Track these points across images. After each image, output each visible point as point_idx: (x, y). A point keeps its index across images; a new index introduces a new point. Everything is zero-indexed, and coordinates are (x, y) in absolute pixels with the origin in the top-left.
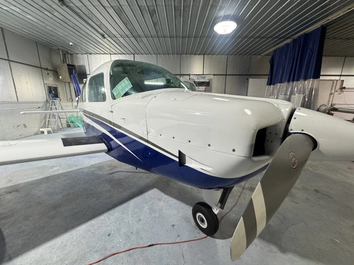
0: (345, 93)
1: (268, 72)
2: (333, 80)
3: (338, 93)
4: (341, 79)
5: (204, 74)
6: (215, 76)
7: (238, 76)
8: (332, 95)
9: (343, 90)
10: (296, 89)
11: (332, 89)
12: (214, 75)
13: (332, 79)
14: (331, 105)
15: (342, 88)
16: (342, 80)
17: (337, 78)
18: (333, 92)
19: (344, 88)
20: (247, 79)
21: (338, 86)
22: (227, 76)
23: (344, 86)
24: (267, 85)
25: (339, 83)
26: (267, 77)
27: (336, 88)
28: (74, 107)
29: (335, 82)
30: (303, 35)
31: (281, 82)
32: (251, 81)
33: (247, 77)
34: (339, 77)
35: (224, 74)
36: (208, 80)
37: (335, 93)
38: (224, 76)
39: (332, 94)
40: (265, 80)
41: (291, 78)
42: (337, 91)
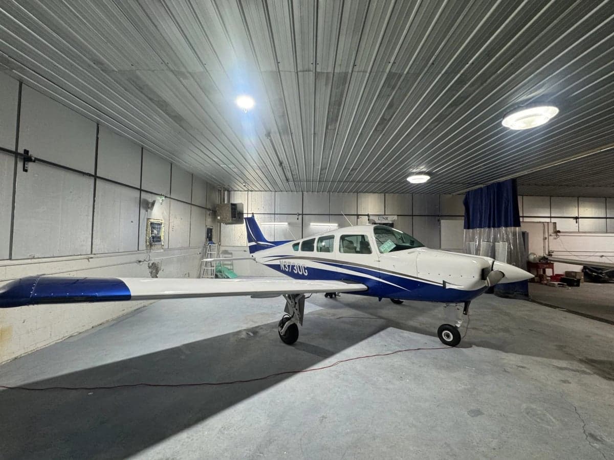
0: (562, 238)
1: (463, 212)
2: (543, 222)
3: (553, 237)
4: (552, 221)
5: (386, 214)
6: (399, 217)
7: (427, 218)
8: (547, 240)
9: (559, 234)
10: (499, 235)
11: (544, 233)
12: (398, 215)
13: (541, 221)
14: (549, 252)
15: (557, 232)
16: (554, 223)
17: (548, 220)
18: (547, 236)
19: (559, 232)
20: (439, 220)
21: (551, 231)
22: (414, 217)
23: (558, 229)
24: (465, 228)
25: (551, 226)
26: (463, 218)
27: (549, 232)
28: (220, 252)
29: (546, 224)
30: (495, 184)
31: (480, 227)
32: (444, 222)
33: (437, 218)
34: (549, 219)
35: (410, 214)
36: (392, 221)
37: (550, 237)
38: (411, 217)
39: (546, 238)
40: (461, 222)
41: (492, 224)
42: (551, 235)
